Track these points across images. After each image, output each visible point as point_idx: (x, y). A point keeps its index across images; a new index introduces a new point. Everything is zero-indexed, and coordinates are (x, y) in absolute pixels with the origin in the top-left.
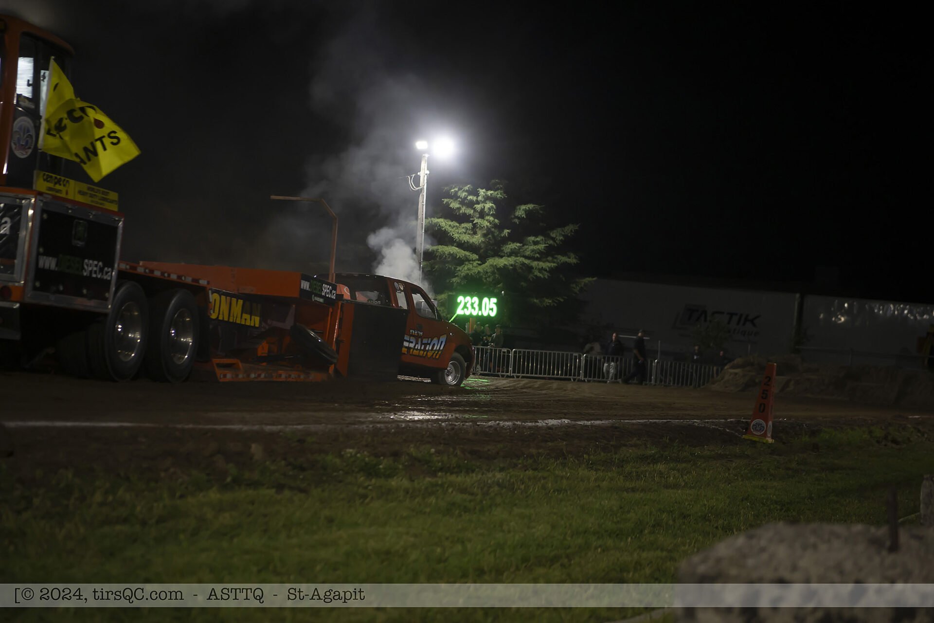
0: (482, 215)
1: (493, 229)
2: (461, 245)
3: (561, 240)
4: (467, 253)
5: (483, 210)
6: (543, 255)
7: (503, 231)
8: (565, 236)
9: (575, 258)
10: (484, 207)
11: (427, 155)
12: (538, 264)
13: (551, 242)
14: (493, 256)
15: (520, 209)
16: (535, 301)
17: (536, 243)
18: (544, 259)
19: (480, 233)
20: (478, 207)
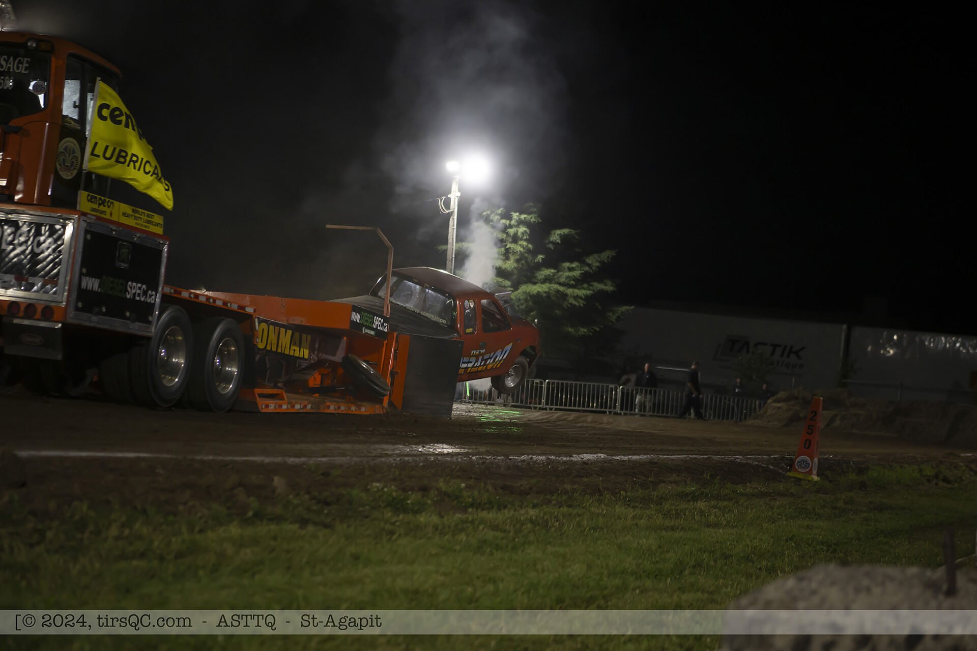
0: (515, 239)
1: (526, 255)
3: (598, 267)
4: (499, 280)
5: (516, 234)
6: (578, 283)
7: (537, 257)
8: (602, 262)
9: (613, 286)
10: (517, 231)
11: (458, 177)
12: (573, 292)
13: (587, 269)
14: (526, 283)
15: (555, 234)
16: (570, 330)
17: (571, 269)
18: (580, 287)
19: (512, 258)
20: (512, 231)
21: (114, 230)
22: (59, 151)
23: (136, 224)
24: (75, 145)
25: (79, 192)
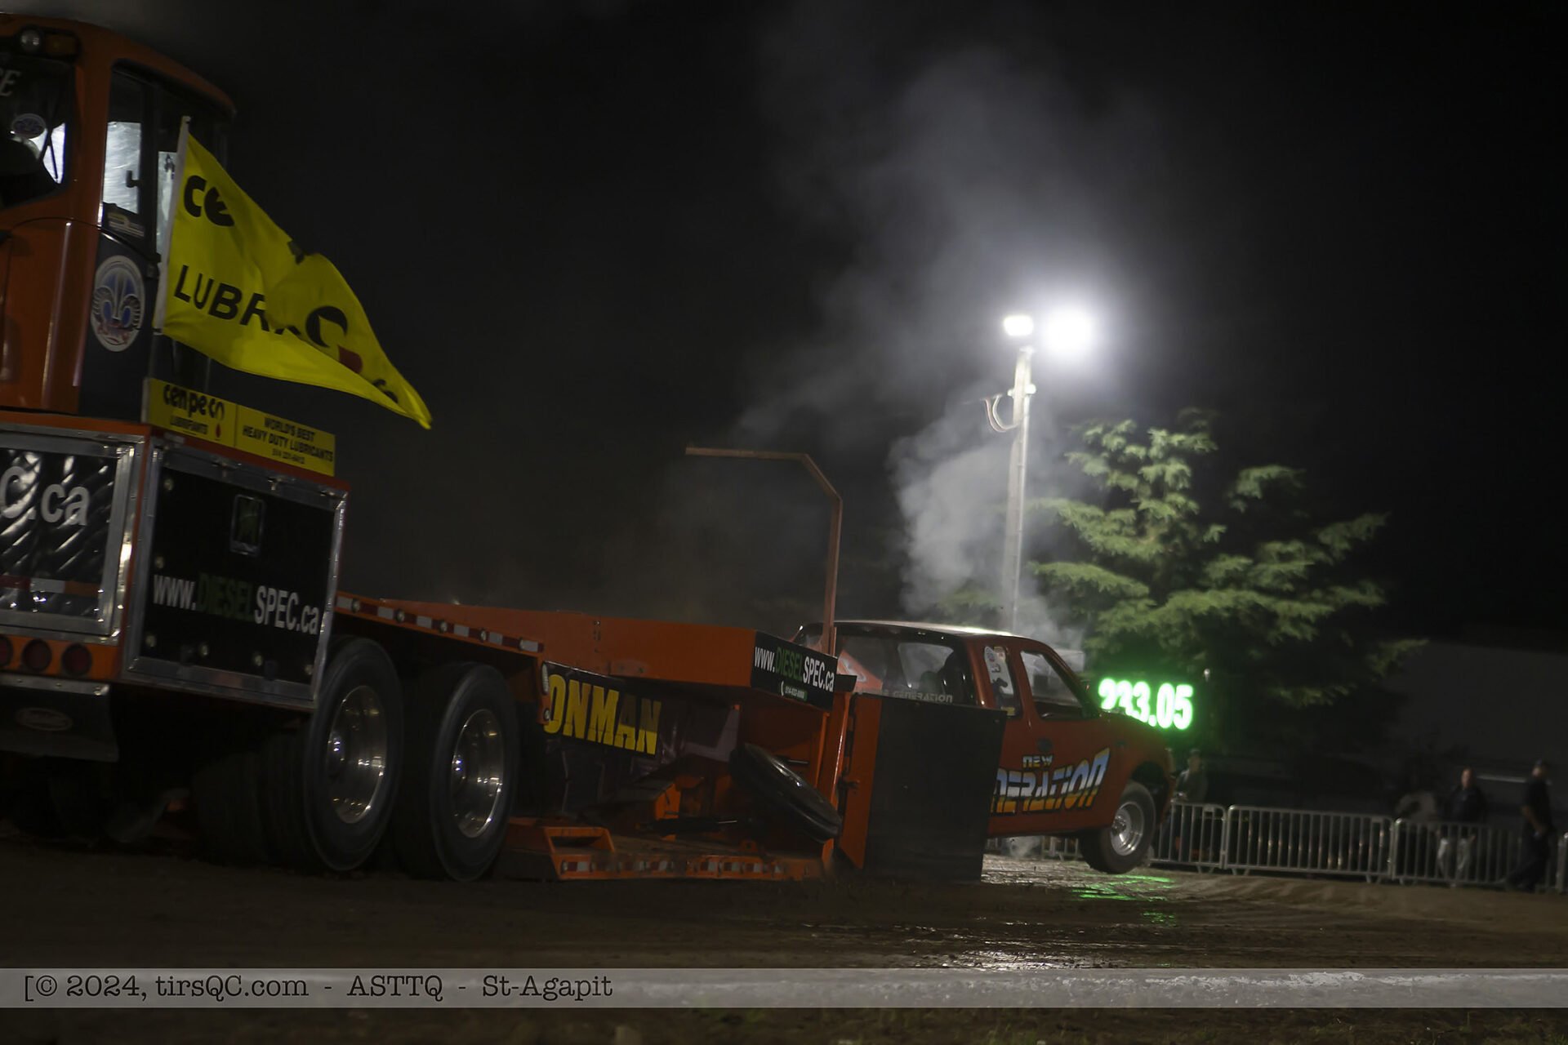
0: (1159, 489)
1: (1184, 525)
2: (1110, 561)
3: (1345, 552)
4: (1124, 581)
5: (1160, 479)
6: (1301, 587)
7: (1207, 529)
8: (1354, 541)
9: (1379, 594)
10: (1164, 473)
11: (1029, 351)
12: (1290, 608)
13: (1320, 555)
14: (1183, 587)
15: (1248, 477)
16: (1283, 693)
17: (1284, 557)
18: (1305, 596)
19: (1153, 533)
20: (1150, 472)
21: (228, 469)
22: (96, 288)
23: (276, 452)
24: (132, 271)
25: (146, 382)
